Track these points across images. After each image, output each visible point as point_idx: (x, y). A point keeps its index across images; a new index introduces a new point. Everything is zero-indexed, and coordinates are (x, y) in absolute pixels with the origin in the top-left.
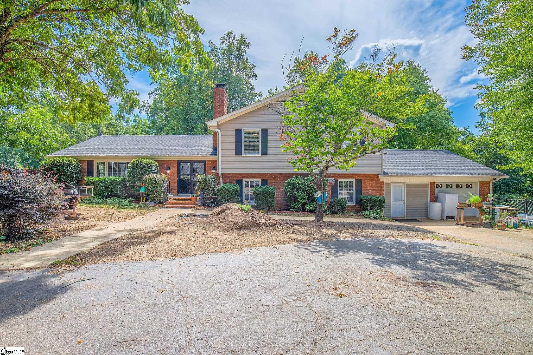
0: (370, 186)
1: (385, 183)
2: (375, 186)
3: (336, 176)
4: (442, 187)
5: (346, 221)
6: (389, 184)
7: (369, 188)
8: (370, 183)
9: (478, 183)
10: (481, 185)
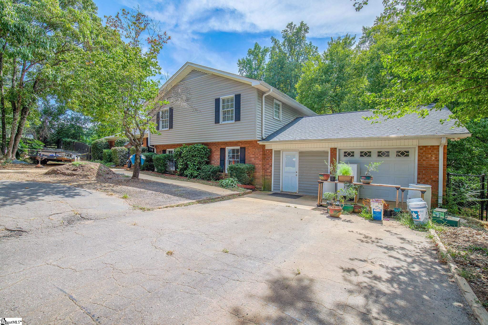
0: (253, 155)
1: (275, 151)
2: (258, 154)
3: (224, 145)
4: (353, 156)
5: (174, 184)
6: (278, 152)
7: (251, 156)
8: (253, 151)
9: (415, 148)
10: (421, 151)
